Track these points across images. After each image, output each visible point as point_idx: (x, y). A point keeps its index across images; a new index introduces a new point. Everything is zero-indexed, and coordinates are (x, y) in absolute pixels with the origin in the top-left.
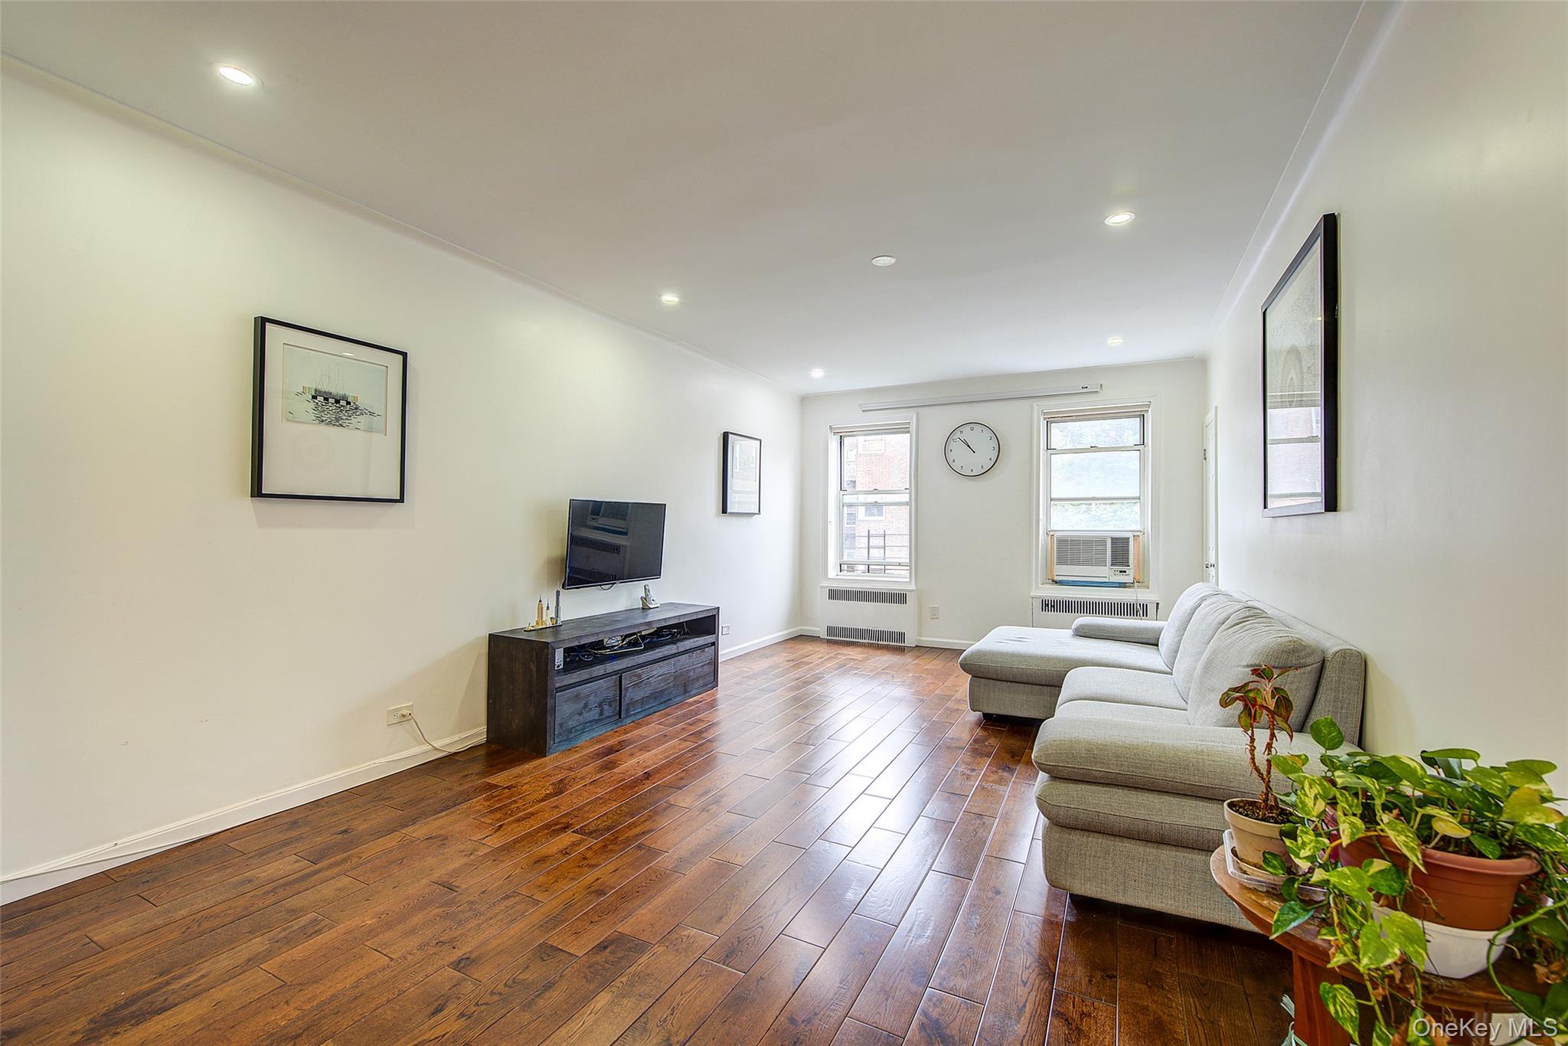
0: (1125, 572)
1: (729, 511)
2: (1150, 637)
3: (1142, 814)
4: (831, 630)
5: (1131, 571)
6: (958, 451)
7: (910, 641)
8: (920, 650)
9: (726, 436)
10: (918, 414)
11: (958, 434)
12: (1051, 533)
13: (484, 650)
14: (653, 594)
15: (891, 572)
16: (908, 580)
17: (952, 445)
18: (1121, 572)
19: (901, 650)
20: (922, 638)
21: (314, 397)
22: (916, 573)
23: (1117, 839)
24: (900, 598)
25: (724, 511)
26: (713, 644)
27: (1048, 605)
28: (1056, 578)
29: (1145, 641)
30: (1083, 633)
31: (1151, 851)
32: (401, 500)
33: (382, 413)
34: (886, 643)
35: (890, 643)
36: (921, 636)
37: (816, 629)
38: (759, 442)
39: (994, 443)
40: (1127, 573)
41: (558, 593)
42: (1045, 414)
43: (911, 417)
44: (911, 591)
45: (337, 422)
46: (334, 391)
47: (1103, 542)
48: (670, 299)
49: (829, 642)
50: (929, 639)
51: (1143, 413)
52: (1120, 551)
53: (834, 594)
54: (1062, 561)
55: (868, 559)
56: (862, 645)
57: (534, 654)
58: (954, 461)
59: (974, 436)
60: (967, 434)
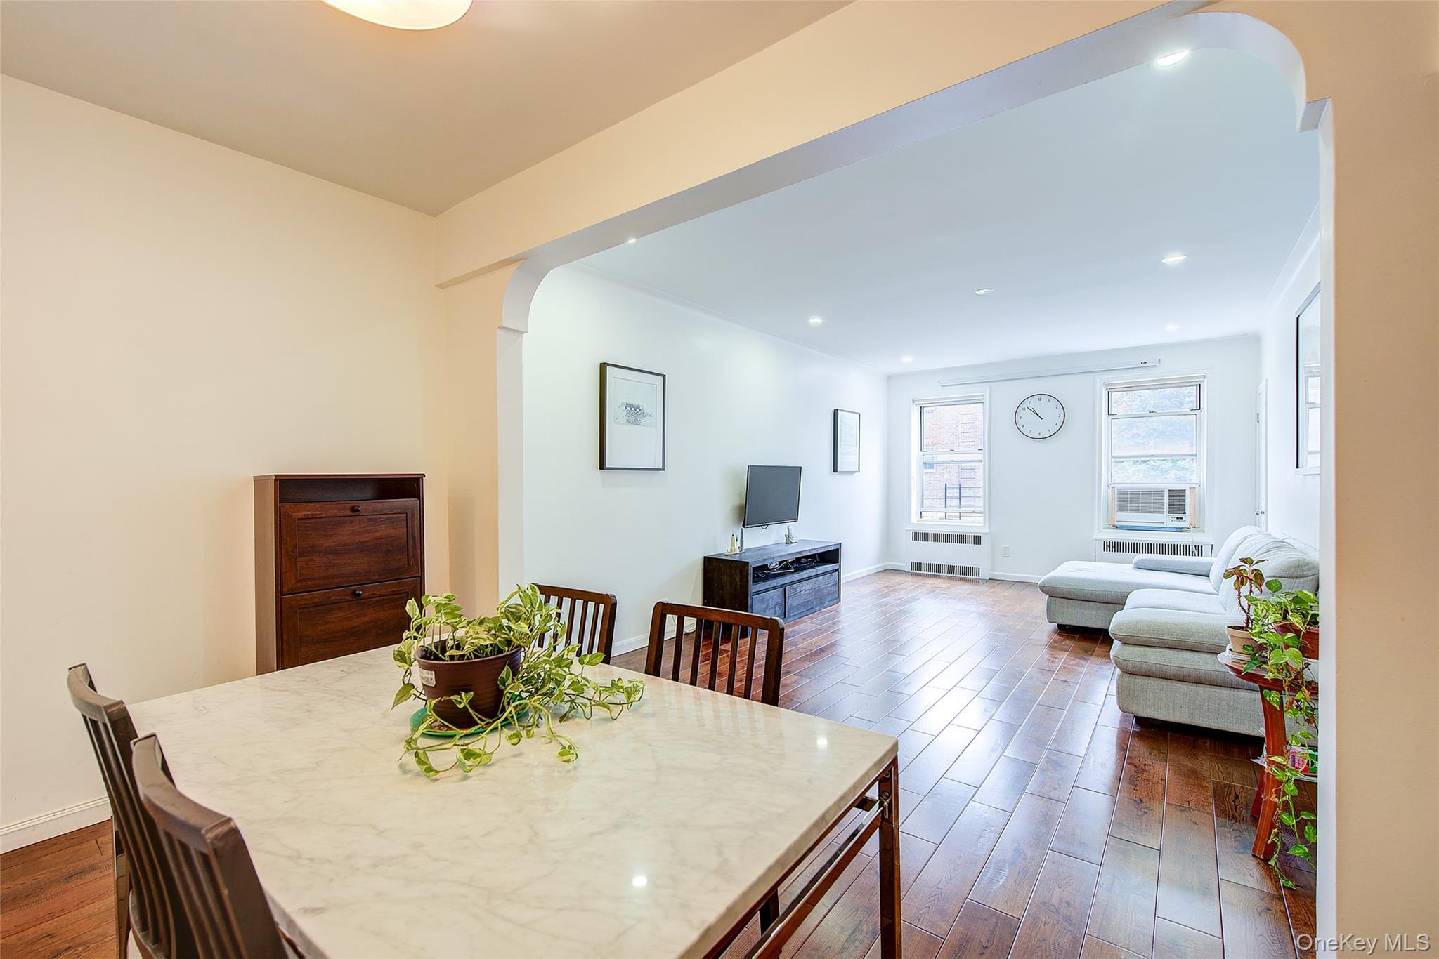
0: (1181, 518)
1: (839, 470)
2: (1203, 571)
3: (1186, 664)
4: (915, 566)
5: (1187, 517)
6: (1026, 417)
7: (985, 575)
8: (993, 582)
9: (836, 412)
10: (991, 388)
11: (1026, 405)
12: (1112, 486)
13: (700, 567)
14: (792, 531)
15: (965, 518)
16: (982, 525)
17: (1021, 413)
18: (1177, 518)
19: (978, 582)
20: (995, 573)
21: (626, 408)
22: (989, 519)
23: (1169, 681)
24: (976, 540)
25: (835, 470)
26: (837, 570)
27: (1108, 546)
28: (1117, 524)
29: (1197, 573)
30: (1142, 567)
31: (1192, 688)
32: (663, 469)
33: (655, 415)
34: (963, 576)
35: (969, 574)
36: (994, 571)
37: (900, 564)
38: (858, 415)
39: (1060, 411)
40: (1184, 519)
41: (742, 530)
42: (1107, 385)
43: (984, 390)
44: (985, 534)
45: (635, 423)
46: (634, 404)
47: (1161, 493)
48: (816, 321)
49: (912, 574)
50: (1000, 574)
51: (1199, 383)
52: (1177, 501)
53: (917, 536)
54: (1122, 509)
55: (946, 507)
56: (943, 578)
57: (738, 570)
58: (1023, 426)
59: (1041, 405)
60: (1035, 403)
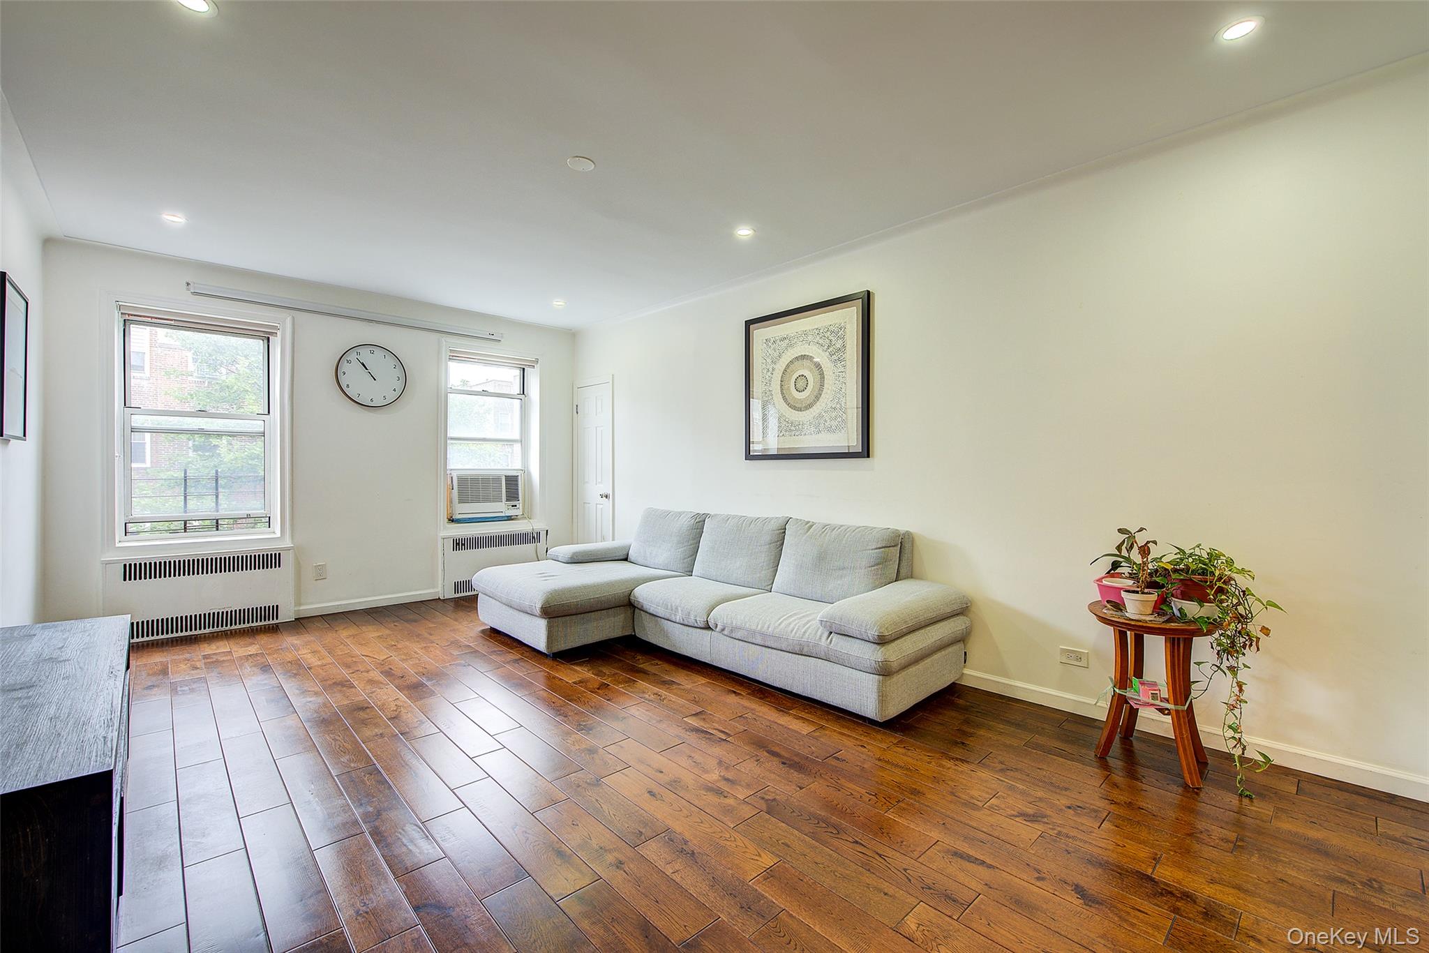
0: (516, 506)
5: (520, 504)
6: (353, 373)
7: (286, 615)
8: (300, 624)
10: (293, 317)
11: (352, 356)
12: (451, 473)
16: (281, 535)
17: (344, 367)
18: (513, 506)
19: (274, 629)
20: (302, 608)
22: (292, 525)
24: (270, 560)
27: (459, 544)
28: (456, 517)
34: (246, 626)
35: (253, 624)
36: (300, 604)
39: (399, 372)
40: (518, 506)
42: (451, 351)
44: (288, 549)
47: (497, 480)
50: (313, 606)
51: (523, 366)
52: (512, 488)
54: (462, 499)
58: (348, 385)
59: (376, 361)
60: (365, 355)
